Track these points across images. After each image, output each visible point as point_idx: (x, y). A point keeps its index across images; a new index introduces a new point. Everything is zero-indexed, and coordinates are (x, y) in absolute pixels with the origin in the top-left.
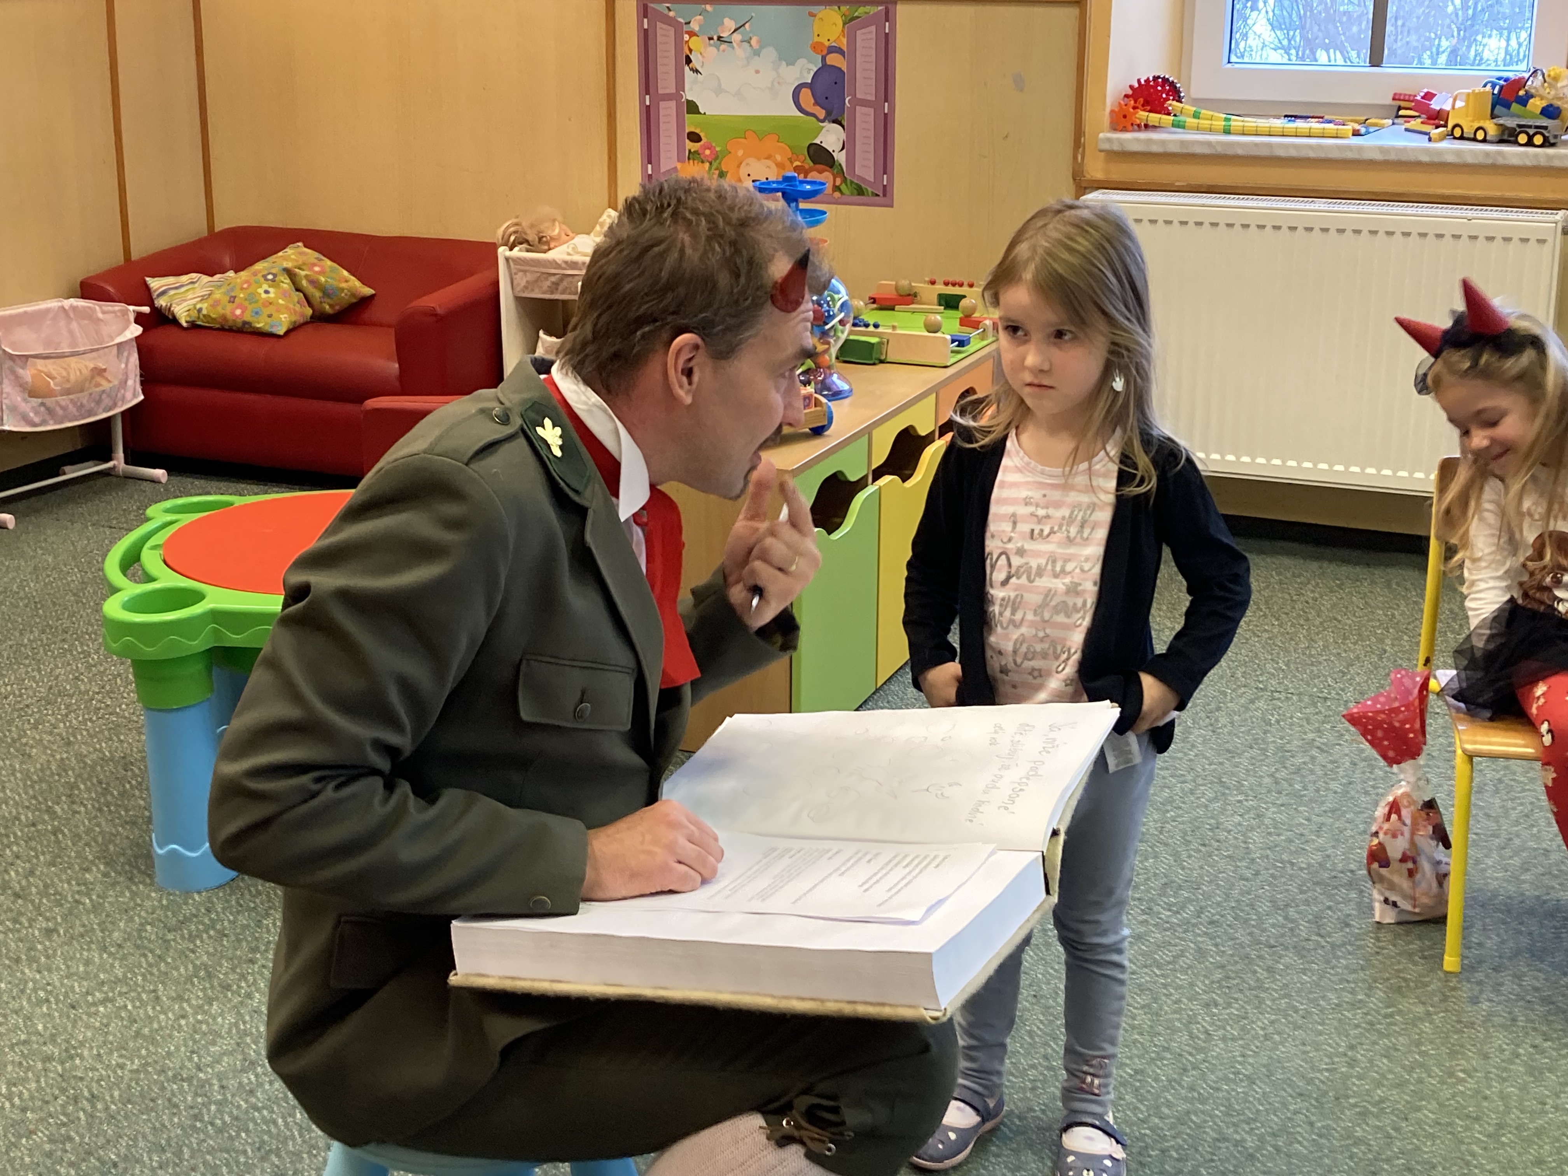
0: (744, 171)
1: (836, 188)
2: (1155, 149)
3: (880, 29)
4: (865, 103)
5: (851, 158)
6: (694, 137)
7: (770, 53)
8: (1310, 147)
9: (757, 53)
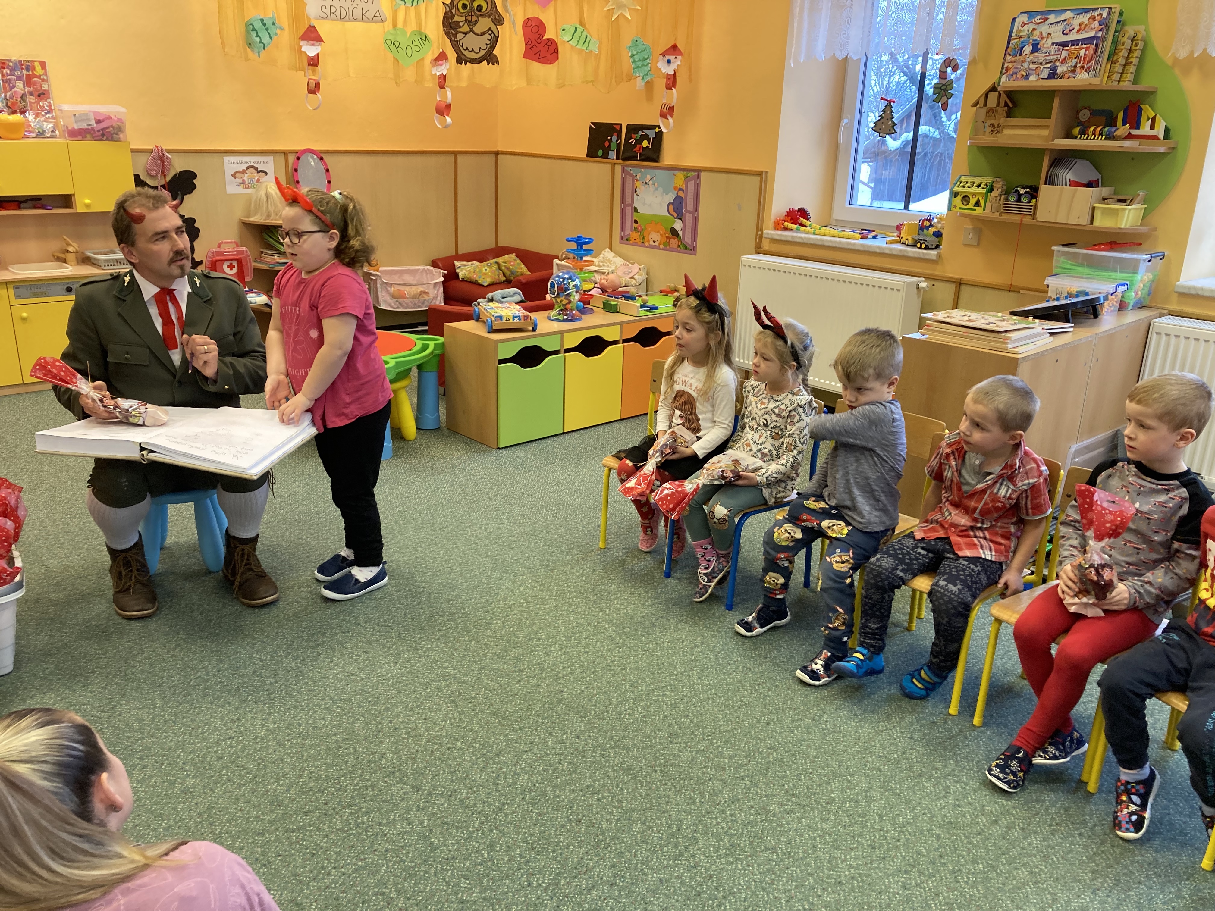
0: (650, 236)
1: (679, 246)
2: (783, 239)
3: (696, 182)
4: (690, 212)
5: (684, 234)
6: (636, 222)
7: (661, 189)
8: (836, 242)
9: (657, 189)
